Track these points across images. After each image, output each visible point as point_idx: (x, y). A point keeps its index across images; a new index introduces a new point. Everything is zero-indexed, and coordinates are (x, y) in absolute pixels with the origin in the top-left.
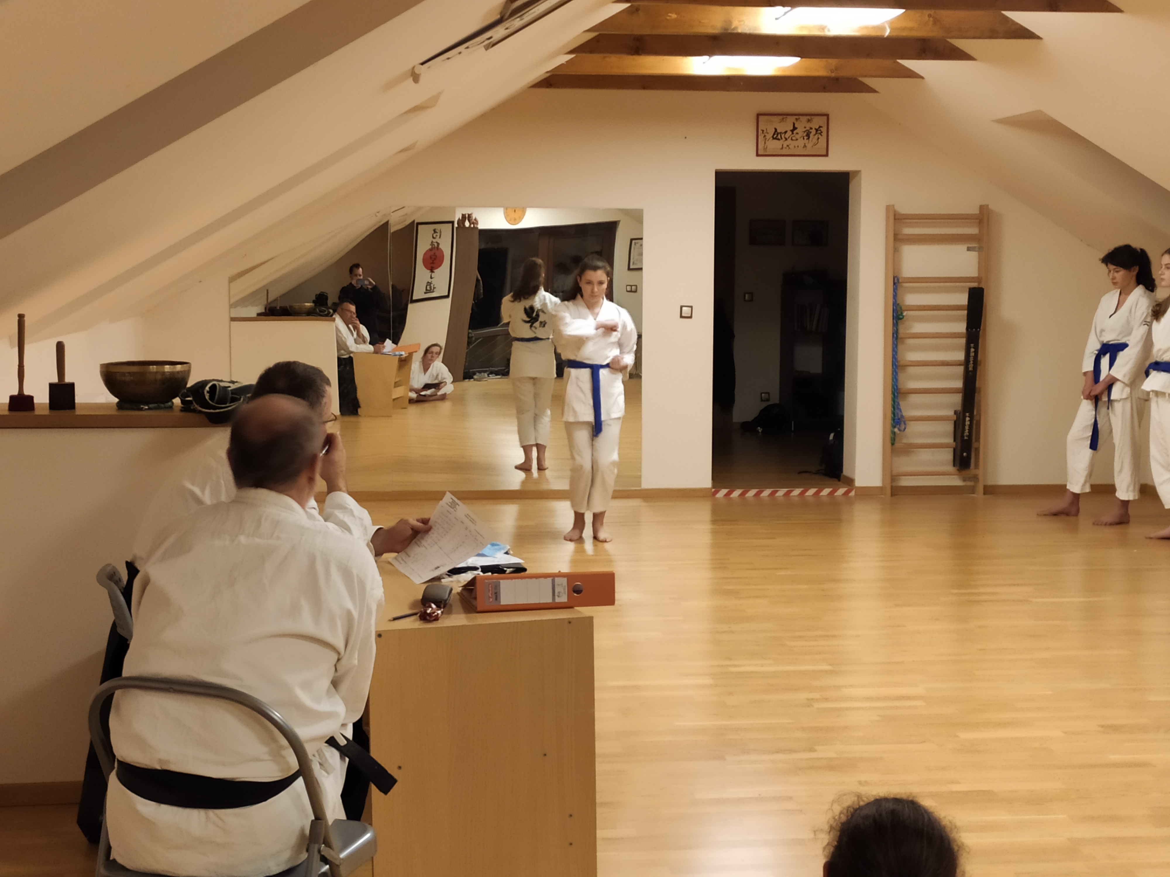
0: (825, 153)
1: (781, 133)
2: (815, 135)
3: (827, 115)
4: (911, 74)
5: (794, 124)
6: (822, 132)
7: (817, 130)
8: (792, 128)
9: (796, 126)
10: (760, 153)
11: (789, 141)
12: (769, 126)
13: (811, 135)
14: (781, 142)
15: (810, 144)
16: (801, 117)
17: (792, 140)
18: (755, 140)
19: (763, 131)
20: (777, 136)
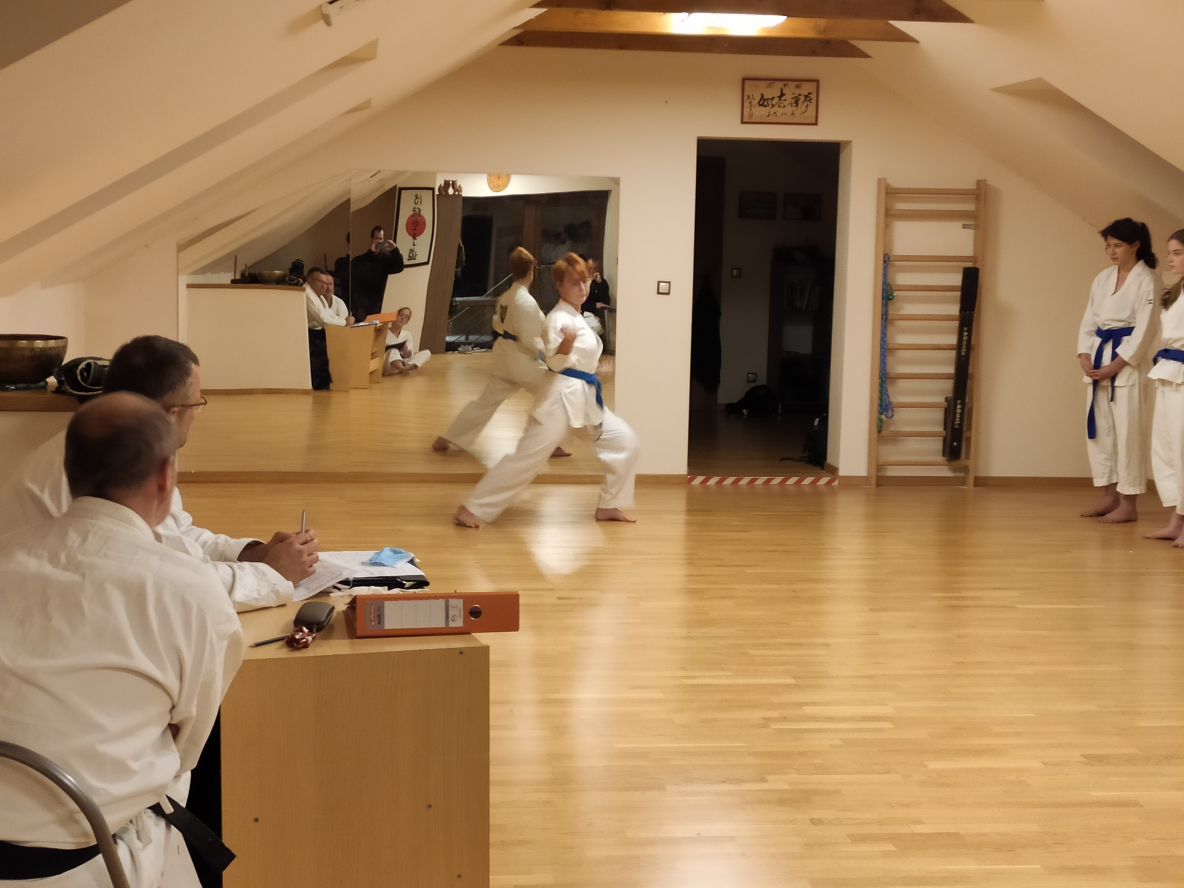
0: (814, 122)
1: (768, 99)
2: (804, 102)
3: (818, 81)
4: (905, 38)
5: (782, 90)
6: (811, 99)
7: (806, 97)
8: (779, 94)
9: (784, 92)
10: (745, 120)
11: (774, 107)
12: (757, 92)
13: (800, 103)
14: (768, 109)
15: (798, 111)
16: (790, 83)
17: (779, 106)
18: (740, 106)
19: (749, 96)
20: (764, 102)
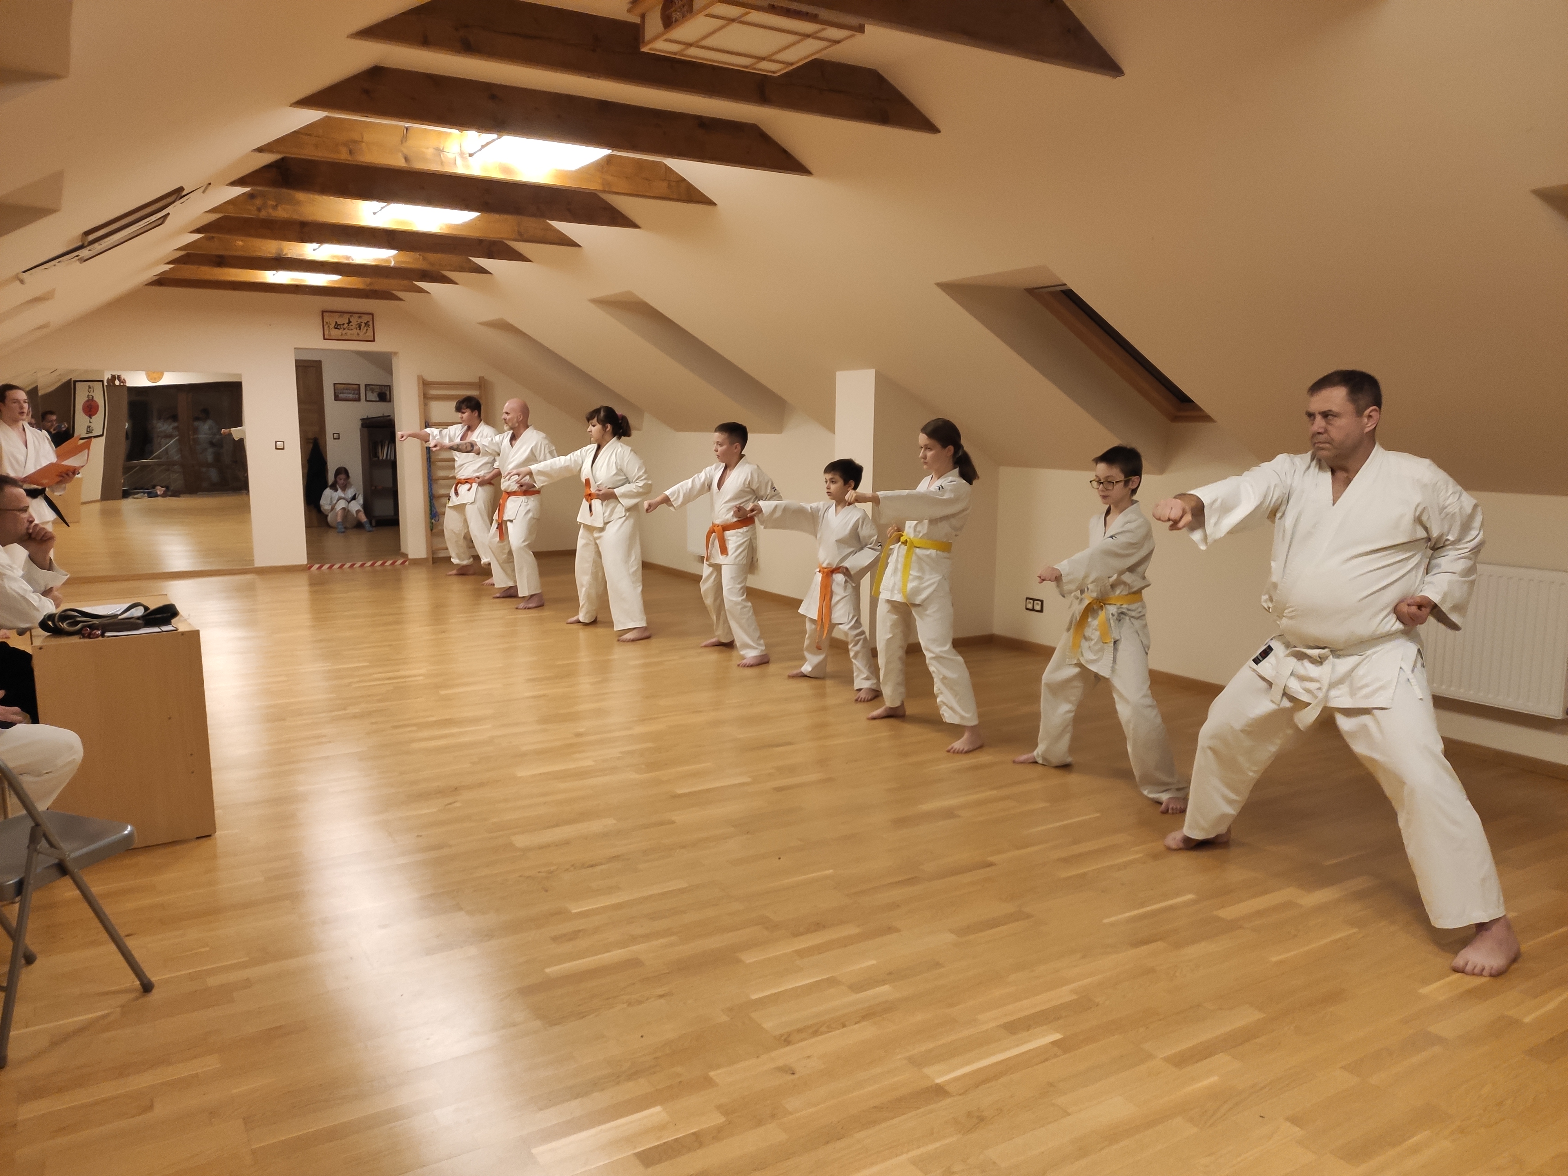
0: (372, 339)
1: (340, 325)
2: (364, 327)
3: (372, 314)
4: (421, 290)
5: (349, 319)
6: (369, 325)
7: (366, 324)
8: (347, 322)
9: (351, 320)
10: (326, 338)
11: (346, 330)
12: (331, 320)
13: (362, 327)
14: (340, 331)
15: (362, 333)
16: (354, 315)
17: (348, 329)
18: (322, 329)
19: (327, 323)
20: (338, 326)
